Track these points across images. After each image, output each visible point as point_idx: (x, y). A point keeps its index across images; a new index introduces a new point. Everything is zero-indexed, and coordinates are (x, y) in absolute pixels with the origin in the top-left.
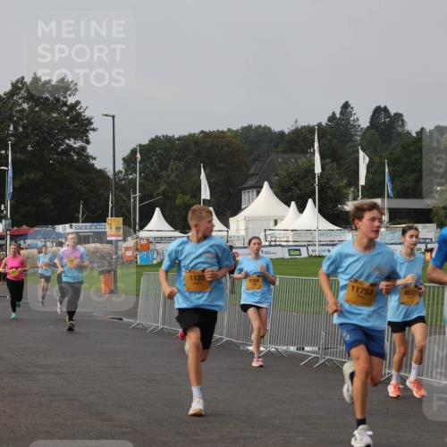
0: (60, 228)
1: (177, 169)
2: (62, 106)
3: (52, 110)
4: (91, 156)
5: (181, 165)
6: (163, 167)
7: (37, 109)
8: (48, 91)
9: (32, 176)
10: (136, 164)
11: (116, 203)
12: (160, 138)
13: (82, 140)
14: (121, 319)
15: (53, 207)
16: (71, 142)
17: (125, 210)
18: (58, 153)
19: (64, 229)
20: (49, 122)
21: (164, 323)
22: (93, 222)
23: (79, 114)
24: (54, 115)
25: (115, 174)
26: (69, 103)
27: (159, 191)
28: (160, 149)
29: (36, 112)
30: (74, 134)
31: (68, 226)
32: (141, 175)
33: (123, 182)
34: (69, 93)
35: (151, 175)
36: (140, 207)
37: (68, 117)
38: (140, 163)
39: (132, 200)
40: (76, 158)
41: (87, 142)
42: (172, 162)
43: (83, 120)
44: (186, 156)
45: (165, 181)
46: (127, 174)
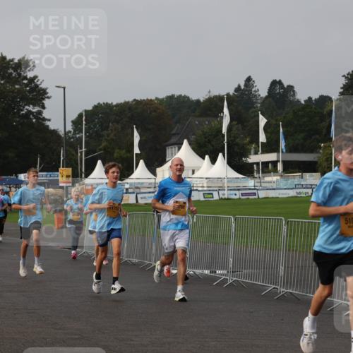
0: (22, 176)
1: (115, 129)
2: (23, 80)
3: (15, 83)
4: (46, 119)
5: (118, 126)
7: (2, 82)
8: (11, 67)
10: (82, 126)
11: (66, 156)
12: (101, 105)
13: (39, 106)
15: (16, 159)
17: (73, 162)
18: (19, 117)
19: (25, 177)
20: (13, 92)
22: (48, 171)
23: (37, 86)
24: (17, 87)
25: (66, 133)
26: (28, 77)
27: (101, 147)
28: (102, 113)
29: (2, 84)
30: (33, 102)
32: (85, 134)
33: (72, 140)
34: (29, 69)
35: (94, 134)
36: (86, 160)
37: (28, 88)
38: (85, 125)
39: (79, 154)
40: (34, 120)
41: (44, 107)
42: (111, 124)
43: (39, 91)
44: (122, 119)
45: (106, 139)
46: (75, 133)
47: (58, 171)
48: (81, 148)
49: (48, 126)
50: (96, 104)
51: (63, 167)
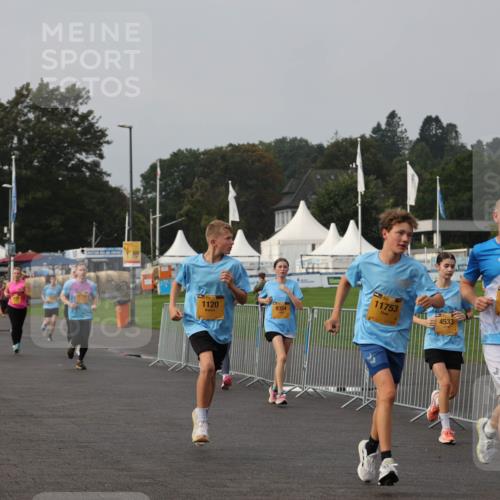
0: (70, 254)
1: (202, 187)
2: (72, 117)
3: (62, 121)
4: (105, 173)
5: (206, 182)
6: (187, 185)
7: (44, 119)
8: (56, 99)
9: (39, 195)
10: (156, 181)
11: (134, 224)
12: (182, 152)
13: (95, 154)
14: (139, 356)
15: (62, 229)
16: (83, 156)
17: (143, 233)
18: (67, 169)
19: (75, 255)
20: (58, 134)
21: (187, 360)
22: (107, 246)
23: (92, 125)
24: (64, 126)
25: (133, 192)
26: (80, 113)
27: (182, 212)
28: (184, 164)
29: (44, 122)
30: (86, 148)
31: (79, 250)
32: (161, 194)
33: (141, 202)
34: (80, 101)
35: (173, 194)
36: (160, 230)
37: (79, 129)
38: (160, 180)
39: (151, 222)
40: (88, 174)
41: (101, 156)
42: (196, 179)
43: (96, 132)
44: (212, 172)
45: (189, 201)
46: (145, 192)
47: (121, 246)
48: (154, 213)
49: (107, 182)
50: (175, 151)
51: (128, 240)
